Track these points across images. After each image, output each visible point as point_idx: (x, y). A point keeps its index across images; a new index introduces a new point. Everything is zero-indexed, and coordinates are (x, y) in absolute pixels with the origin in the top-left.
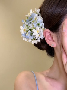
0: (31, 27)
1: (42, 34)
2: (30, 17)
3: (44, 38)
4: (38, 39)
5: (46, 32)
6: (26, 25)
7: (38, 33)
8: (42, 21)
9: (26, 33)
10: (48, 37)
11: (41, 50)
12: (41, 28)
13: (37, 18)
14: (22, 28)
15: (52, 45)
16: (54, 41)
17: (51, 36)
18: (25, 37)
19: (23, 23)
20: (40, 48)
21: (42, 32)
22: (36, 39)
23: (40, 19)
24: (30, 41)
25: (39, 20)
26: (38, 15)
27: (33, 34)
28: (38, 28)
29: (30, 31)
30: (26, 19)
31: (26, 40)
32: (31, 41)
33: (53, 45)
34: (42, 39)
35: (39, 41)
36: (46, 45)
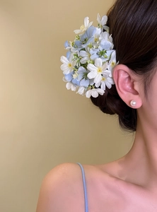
0: (85, 58)
1: (110, 76)
2: (83, 36)
3: (114, 86)
4: (100, 87)
5: (118, 71)
6: (73, 54)
7: (100, 73)
8: (112, 45)
9: (74, 73)
10: (123, 82)
11: (107, 113)
12: (108, 61)
13: (100, 38)
14: (64, 59)
15: (131, 102)
16: (136, 93)
17: (132, 81)
18: (71, 82)
19: (68, 48)
20: (105, 110)
21: (109, 72)
22: (95, 88)
23: (106, 41)
24: (81, 91)
25: (103, 43)
26: (104, 31)
27: (90, 76)
28: (99, 61)
29: (82, 68)
30: (75, 41)
31: (73, 89)
32: (85, 92)
33: (134, 103)
34: (110, 87)
35: (102, 91)
36: (117, 102)
